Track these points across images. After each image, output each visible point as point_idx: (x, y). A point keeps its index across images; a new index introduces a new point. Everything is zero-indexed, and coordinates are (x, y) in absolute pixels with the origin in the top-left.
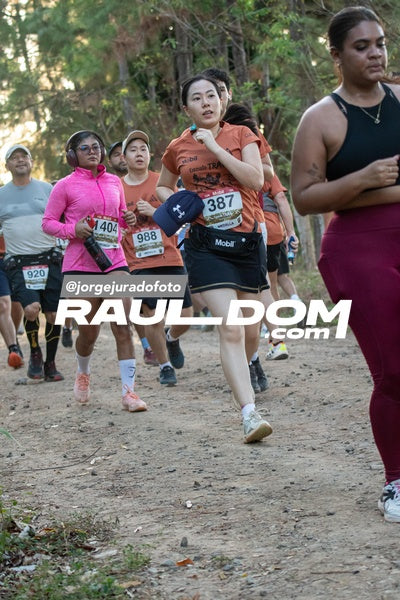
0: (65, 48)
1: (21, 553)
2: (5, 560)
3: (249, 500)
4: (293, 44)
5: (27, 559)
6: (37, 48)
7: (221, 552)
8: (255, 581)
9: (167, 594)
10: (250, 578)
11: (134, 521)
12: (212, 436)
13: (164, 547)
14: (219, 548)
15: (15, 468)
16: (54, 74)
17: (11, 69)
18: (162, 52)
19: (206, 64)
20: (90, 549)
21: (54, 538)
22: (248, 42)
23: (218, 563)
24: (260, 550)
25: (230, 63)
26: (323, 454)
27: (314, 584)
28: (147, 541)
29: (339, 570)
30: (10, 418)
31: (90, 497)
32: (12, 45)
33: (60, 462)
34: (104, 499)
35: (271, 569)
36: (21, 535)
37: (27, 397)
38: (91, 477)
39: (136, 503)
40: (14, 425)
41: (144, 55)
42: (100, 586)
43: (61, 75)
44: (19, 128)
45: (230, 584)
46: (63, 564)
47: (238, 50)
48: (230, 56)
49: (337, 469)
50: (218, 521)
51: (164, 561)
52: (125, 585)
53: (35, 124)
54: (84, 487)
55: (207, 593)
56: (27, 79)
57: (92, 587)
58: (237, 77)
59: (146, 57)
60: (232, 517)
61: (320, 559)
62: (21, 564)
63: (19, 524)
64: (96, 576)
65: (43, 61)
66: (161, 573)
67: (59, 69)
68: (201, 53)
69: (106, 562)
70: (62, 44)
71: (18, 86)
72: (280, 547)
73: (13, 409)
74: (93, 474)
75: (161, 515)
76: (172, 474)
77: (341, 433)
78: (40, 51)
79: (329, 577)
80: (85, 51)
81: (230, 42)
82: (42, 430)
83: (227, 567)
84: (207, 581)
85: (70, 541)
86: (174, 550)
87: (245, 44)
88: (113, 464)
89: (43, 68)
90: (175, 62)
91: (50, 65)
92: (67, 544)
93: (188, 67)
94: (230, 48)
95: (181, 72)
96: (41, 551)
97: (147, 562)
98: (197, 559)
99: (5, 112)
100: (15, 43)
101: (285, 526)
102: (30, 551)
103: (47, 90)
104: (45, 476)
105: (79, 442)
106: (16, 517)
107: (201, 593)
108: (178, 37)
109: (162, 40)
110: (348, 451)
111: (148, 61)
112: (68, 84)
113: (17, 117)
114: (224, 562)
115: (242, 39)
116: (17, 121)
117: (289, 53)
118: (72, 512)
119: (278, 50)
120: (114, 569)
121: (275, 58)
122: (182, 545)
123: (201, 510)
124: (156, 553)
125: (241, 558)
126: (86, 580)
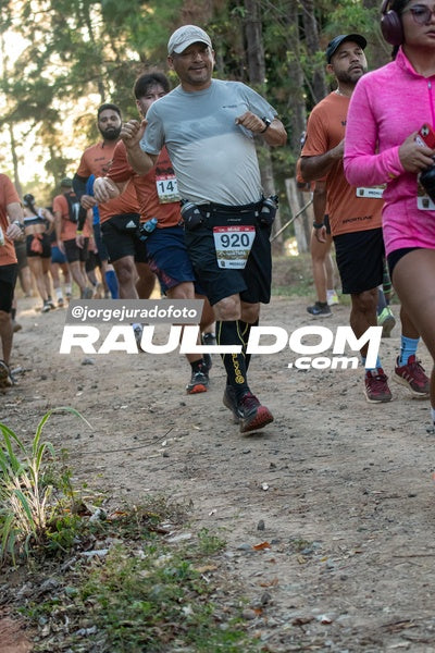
0: (130, 18)
1: (93, 537)
2: (76, 544)
3: (326, 482)
4: (367, 11)
5: (99, 543)
6: (100, 18)
7: (299, 535)
8: (335, 565)
9: (245, 579)
10: (330, 562)
11: (208, 503)
12: (287, 417)
13: (240, 530)
14: (297, 531)
15: (84, 450)
16: (118, 45)
17: (74, 40)
18: (230, 20)
19: (276, 34)
20: (163, 533)
21: (125, 521)
22: (319, 11)
23: (297, 547)
24: (340, 533)
25: (301, 32)
26: (403, 434)
27: (396, 568)
28: (223, 524)
29: (424, 553)
30: (79, 399)
31: (162, 479)
32: (74, 15)
33: (130, 443)
34: (177, 482)
35: (351, 553)
36: (92, 519)
37: (94, 377)
38: (163, 459)
39: (210, 485)
40: (83, 406)
41: (212, 24)
42: (174, 570)
43: (125, 46)
44: (82, 100)
45: (309, 569)
46: (135, 549)
47: (309, 18)
48: (301, 24)
49: (418, 449)
50: (295, 503)
51: (241, 545)
52: (201, 569)
53: (99, 97)
54: (155, 470)
55: (285, 578)
56: (90, 50)
57: (167, 571)
58: (309, 46)
59: (214, 26)
60: (310, 500)
61: (402, 542)
62: (92, 549)
63: (90, 507)
64: (171, 561)
65: (106, 31)
66: (238, 557)
67: (123, 39)
68: (270, 22)
69: (181, 546)
70: (127, 13)
71: (82, 57)
72: (361, 530)
73: (80, 389)
74: (165, 456)
75: (236, 498)
76: (247, 456)
77: (422, 413)
78: (104, 21)
79: (412, 560)
80: (151, 20)
81: (300, 10)
82: (110, 410)
83: (305, 552)
84: (286, 565)
85: (142, 525)
86: (251, 533)
87: (316, 12)
88: (186, 445)
89: (107, 38)
90: (244, 32)
91: (114, 35)
92: (140, 528)
93: (257, 37)
94: (300, 17)
95: (249, 41)
96: (113, 536)
97: (223, 546)
98: (275, 542)
99: (68, 84)
100: (78, 11)
101: (365, 508)
102: (101, 535)
103: (111, 61)
104: (114, 458)
105: (149, 423)
106: (86, 500)
107: (279, 577)
108: (246, 5)
109: (231, 9)
110: (428, 431)
111: (215, 30)
112: (133, 55)
113: (80, 89)
114: (303, 546)
115: (313, 7)
116: (80, 94)
117: (362, 22)
118: (144, 494)
119: (351, 18)
120: (189, 553)
121: (348, 26)
122: (259, 528)
123: (278, 492)
124: (232, 536)
125: (320, 541)
126: (161, 564)
